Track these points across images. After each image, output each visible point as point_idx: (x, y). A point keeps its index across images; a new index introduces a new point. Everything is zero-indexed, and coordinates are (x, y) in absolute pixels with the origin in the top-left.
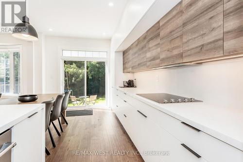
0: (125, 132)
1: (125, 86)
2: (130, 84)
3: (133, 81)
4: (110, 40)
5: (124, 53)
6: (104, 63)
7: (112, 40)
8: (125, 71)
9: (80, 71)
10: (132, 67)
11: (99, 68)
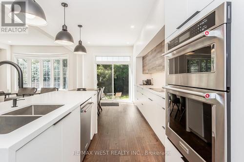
0: (142, 116)
1: (144, 84)
2: (148, 83)
3: (150, 80)
4: (132, 47)
5: (144, 58)
6: (128, 65)
7: (135, 47)
8: (144, 72)
9: (107, 72)
10: (148, 70)
11: (123, 69)
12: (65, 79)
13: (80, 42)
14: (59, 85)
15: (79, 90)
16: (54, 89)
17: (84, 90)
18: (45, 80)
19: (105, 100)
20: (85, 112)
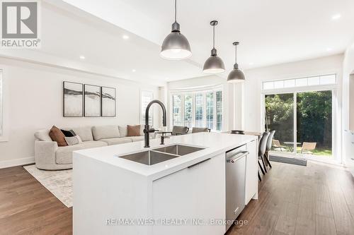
9: (286, 105)
12: (219, 117)
13: (236, 66)
14: (212, 125)
15: (234, 132)
16: (205, 130)
17: (241, 132)
18: (197, 119)
19: (281, 152)
20: (233, 162)
